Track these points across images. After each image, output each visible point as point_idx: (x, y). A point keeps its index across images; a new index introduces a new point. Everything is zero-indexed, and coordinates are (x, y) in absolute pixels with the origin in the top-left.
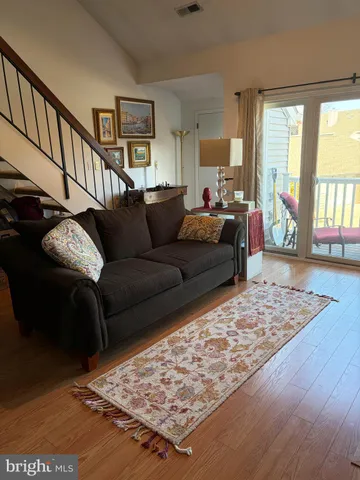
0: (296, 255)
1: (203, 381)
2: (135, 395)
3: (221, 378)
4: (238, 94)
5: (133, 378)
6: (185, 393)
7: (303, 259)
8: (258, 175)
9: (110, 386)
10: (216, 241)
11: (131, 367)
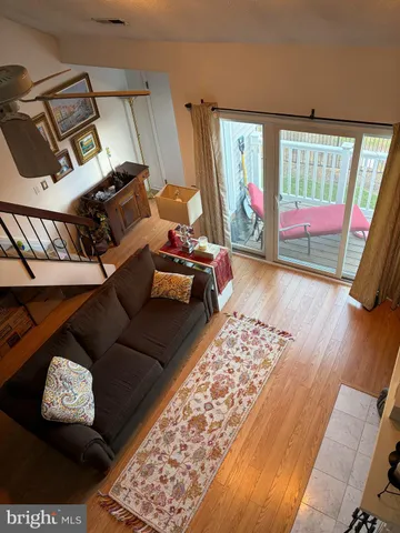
0: (264, 257)
1: (190, 474)
2: (144, 499)
3: (202, 468)
4: (189, 106)
5: (139, 479)
6: (179, 492)
7: (270, 263)
8: (222, 193)
9: (125, 492)
10: (188, 302)
11: (137, 466)
